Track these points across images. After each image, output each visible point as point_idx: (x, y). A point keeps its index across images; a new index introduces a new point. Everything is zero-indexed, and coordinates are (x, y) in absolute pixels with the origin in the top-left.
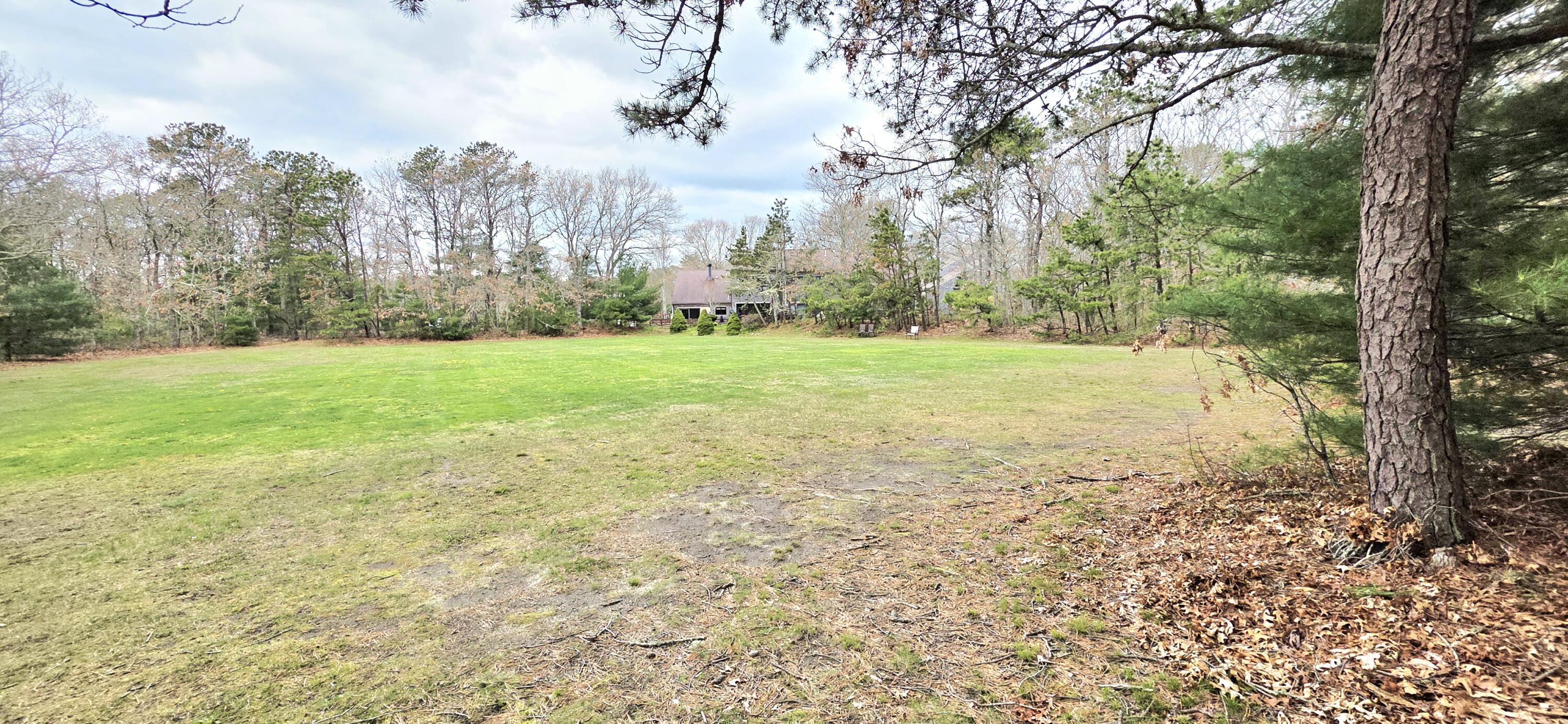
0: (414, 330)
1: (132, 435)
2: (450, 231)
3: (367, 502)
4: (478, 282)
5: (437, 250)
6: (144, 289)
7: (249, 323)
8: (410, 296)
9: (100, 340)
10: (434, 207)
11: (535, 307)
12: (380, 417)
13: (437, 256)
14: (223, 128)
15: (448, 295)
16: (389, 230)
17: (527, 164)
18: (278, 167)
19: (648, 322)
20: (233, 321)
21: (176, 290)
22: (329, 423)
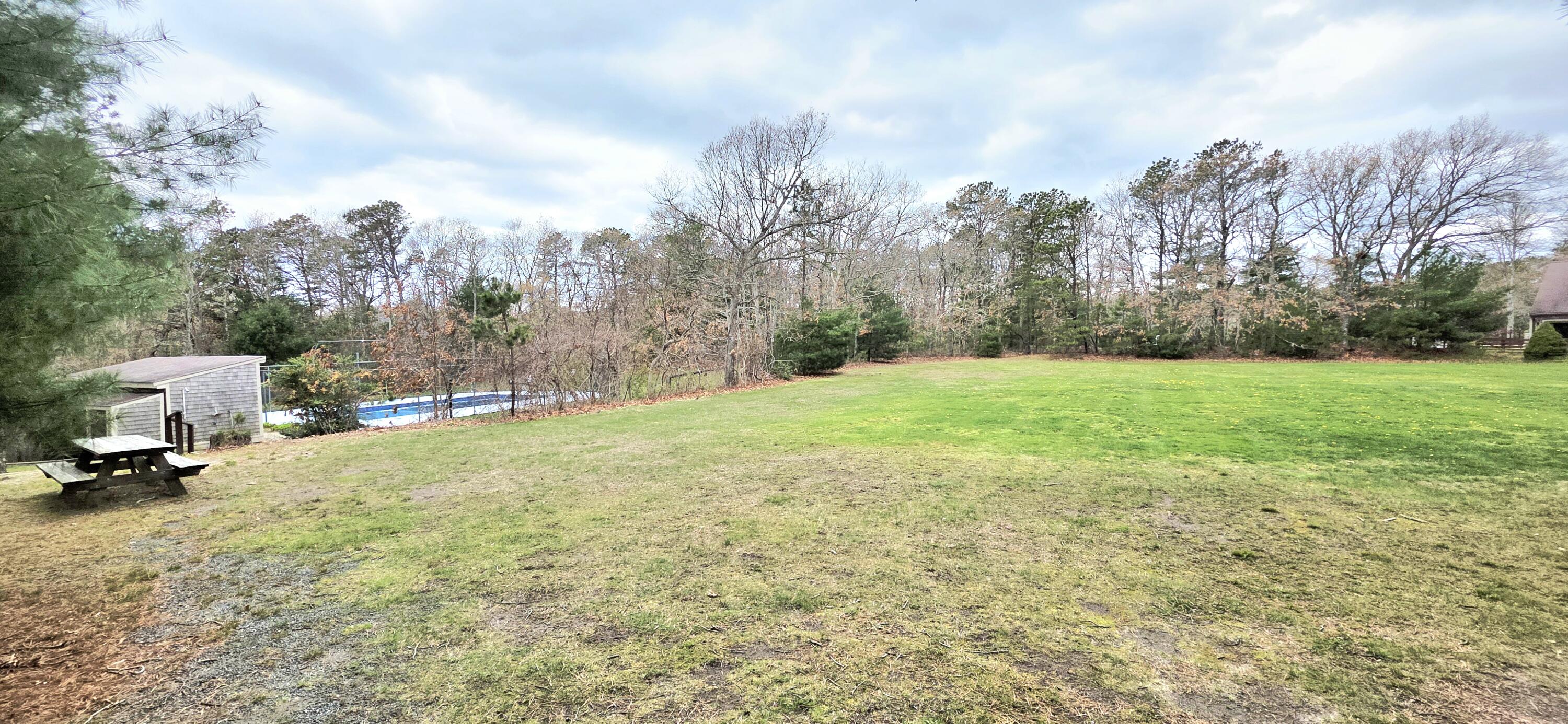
0: (1130, 347)
1: (918, 421)
2: (1176, 243)
3: (1082, 524)
4: (1206, 297)
5: (1161, 265)
6: (936, 313)
7: (996, 339)
8: (1129, 313)
9: (910, 350)
10: (1160, 221)
11: (1278, 322)
12: (1096, 433)
13: (1161, 270)
14: (991, 183)
15: (1168, 311)
16: (1114, 250)
17: (1277, 153)
18: (1027, 207)
19: (1474, 343)
20: (986, 337)
21: (954, 313)
22: (1051, 432)
